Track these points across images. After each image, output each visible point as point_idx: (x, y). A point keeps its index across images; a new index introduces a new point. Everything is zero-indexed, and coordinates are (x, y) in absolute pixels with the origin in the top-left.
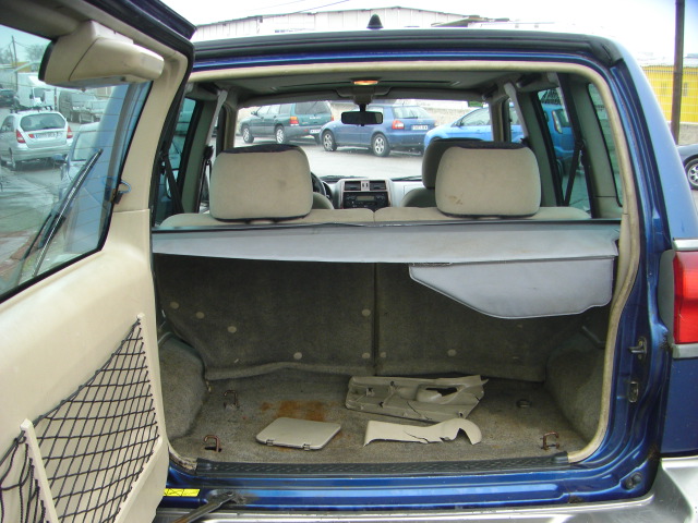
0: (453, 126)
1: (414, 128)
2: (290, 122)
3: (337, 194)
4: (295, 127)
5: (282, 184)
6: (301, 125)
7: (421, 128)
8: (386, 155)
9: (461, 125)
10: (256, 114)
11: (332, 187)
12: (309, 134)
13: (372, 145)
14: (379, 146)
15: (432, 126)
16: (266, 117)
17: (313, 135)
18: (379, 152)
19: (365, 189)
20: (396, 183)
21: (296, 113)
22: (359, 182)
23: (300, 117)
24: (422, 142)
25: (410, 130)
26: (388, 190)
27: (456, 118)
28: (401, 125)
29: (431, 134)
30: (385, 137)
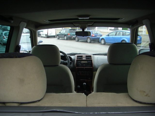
0: (106, 36)
1: (97, 36)
2: (68, 34)
3: (74, 59)
4: (69, 36)
5: (22, 81)
6: (70, 35)
7: (99, 36)
8: (90, 42)
9: (108, 35)
10: (60, 33)
11: (73, 57)
12: (72, 37)
13: (87, 40)
14: (89, 41)
15: (101, 36)
16: (62, 33)
17: (73, 38)
18: (89, 42)
19: (84, 59)
20: (95, 56)
21: (69, 32)
22: (82, 56)
23: (70, 33)
24: (99, 40)
25: (96, 37)
26: (92, 59)
27: (107, 34)
28: (94, 36)
29: (101, 38)
30: (90, 39)
